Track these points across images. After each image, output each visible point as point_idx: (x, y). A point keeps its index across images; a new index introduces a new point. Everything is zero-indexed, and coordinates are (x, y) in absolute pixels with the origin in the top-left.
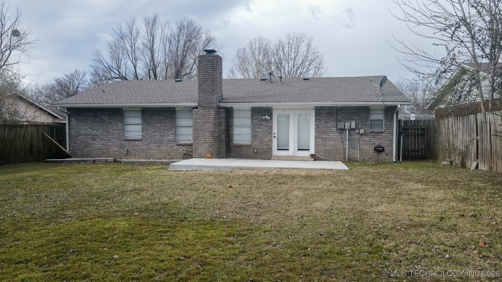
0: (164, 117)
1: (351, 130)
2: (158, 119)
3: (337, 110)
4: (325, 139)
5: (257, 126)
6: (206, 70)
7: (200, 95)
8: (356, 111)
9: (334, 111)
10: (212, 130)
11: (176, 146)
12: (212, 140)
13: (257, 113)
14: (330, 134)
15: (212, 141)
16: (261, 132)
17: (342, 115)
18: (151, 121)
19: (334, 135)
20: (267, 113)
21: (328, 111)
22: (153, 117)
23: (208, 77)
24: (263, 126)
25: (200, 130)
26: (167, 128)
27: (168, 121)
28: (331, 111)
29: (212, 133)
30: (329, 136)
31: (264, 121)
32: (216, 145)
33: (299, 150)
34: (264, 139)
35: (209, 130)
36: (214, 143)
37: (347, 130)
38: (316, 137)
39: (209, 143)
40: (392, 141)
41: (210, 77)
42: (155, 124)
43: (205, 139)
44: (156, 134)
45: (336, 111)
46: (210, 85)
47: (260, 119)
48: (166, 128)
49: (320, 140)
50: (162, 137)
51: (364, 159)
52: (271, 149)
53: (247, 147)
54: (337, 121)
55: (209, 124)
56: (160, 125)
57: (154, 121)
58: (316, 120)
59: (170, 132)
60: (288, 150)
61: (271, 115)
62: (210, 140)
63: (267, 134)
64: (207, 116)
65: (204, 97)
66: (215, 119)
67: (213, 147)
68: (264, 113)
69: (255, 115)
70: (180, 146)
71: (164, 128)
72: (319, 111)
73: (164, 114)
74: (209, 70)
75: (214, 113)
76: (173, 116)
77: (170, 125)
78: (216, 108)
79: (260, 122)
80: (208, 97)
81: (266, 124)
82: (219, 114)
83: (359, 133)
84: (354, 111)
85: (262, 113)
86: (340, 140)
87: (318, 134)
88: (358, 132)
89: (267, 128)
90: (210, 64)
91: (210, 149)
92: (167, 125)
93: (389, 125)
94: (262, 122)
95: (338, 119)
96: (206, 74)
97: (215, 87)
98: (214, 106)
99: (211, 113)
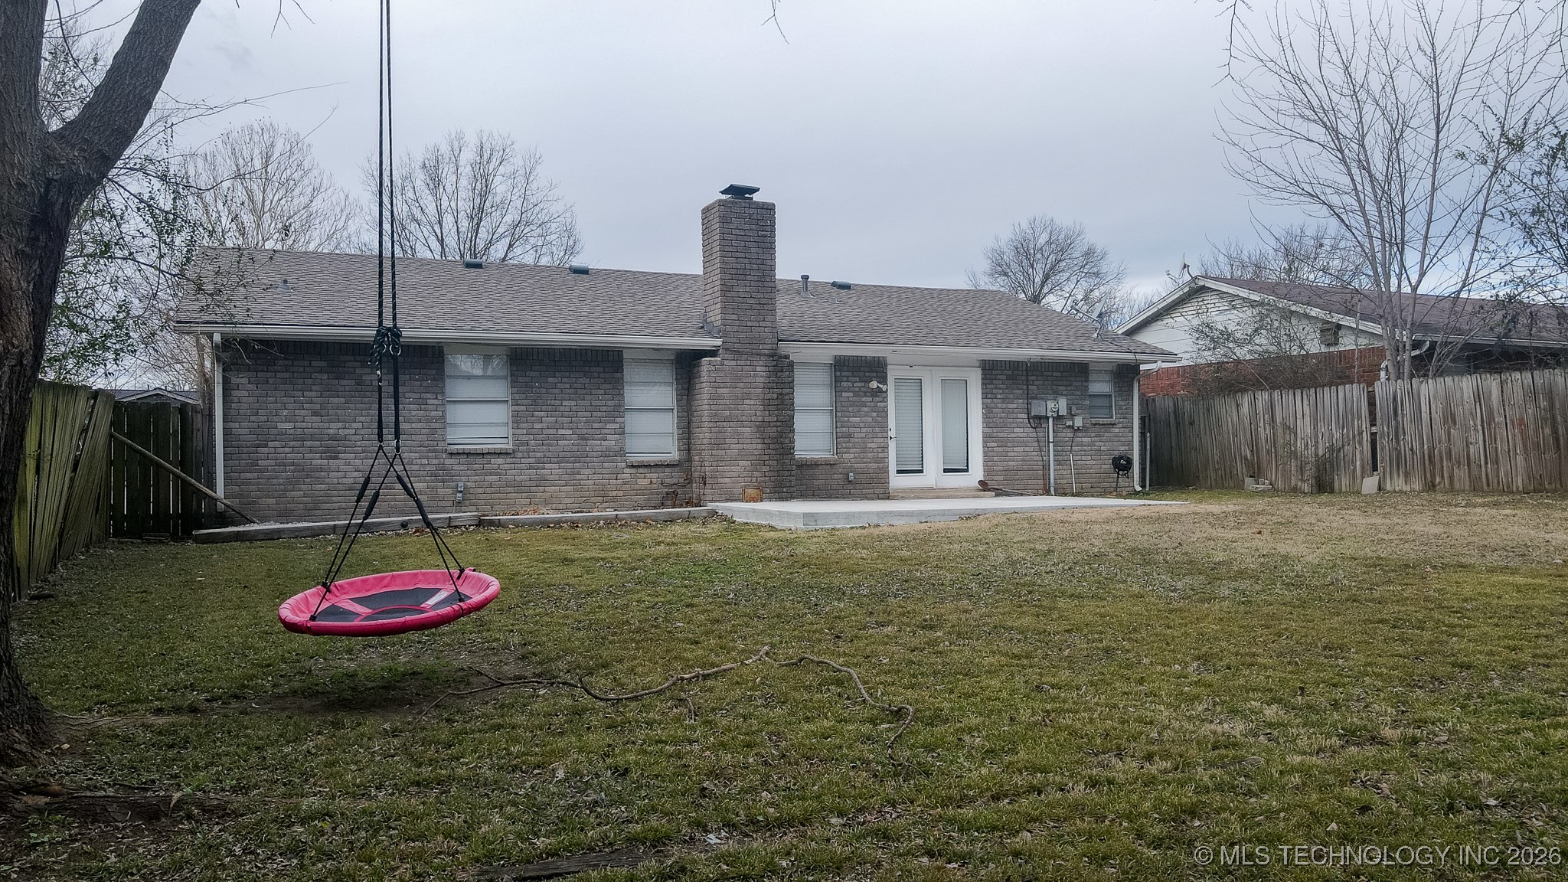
0: (588, 380)
1: (1058, 418)
2: (568, 386)
3: (1026, 370)
4: (1004, 443)
5: (850, 409)
6: (743, 244)
7: (728, 317)
8: (1064, 374)
9: (1021, 373)
10: (760, 419)
11: (627, 470)
12: (759, 446)
13: (850, 374)
14: (1015, 430)
15: (760, 452)
16: (862, 425)
17: (1036, 383)
18: (544, 391)
19: (1022, 431)
20: (875, 374)
21: (1010, 373)
22: (550, 380)
23: (748, 267)
24: (866, 409)
25: (727, 420)
26: (599, 414)
27: (602, 392)
28: (1015, 372)
29: (761, 428)
30: (1012, 435)
31: (869, 394)
32: (771, 463)
33: (946, 471)
34: (869, 445)
35: (753, 418)
36: (767, 457)
37: (1051, 420)
38: (987, 438)
39: (754, 457)
40: (1130, 444)
41: (755, 267)
42: (559, 402)
43: (741, 447)
44: (561, 432)
45: (1025, 372)
46: (754, 289)
47: (857, 389)
48: (595, 414)
49: (995, 444)
50: (584, 443)
51: (1082, 489)
52: (885, 470)
53: (828, 467)
54: (1029, 397)
55: (752, 402)
56: (574, 403)
57: (556, 391)
58: (985, 395)
59: (608, 426)
60: (921, 471)
61: (883, 380)
62: (755, 446)
63: (877, 430)
64: (745, 380)
65: (737, 323)
66: (767, 387)
67: (765, 469)
68: (867, 374)
69: (845, 379)
70: (641, 470)
71: (589, 414)
72: (990, 372)
73: (587, 369)
74: (749, 244)
75: (764, 369)
76: (618, 375)
77: (609, 403)
78: (770, 356)
79: (857, 399)
80: (749, 324)
81: (872, 404)
82: (779, 374)
83: (1072, 427)
84: (1059, 374)
85: (862, 374)
86: (1036, 444)
87: (990, 430)
88: (1069, 423)
89: (875, 414)
90: (753, 227)
91: (756, 474)
92: (599, 403)
93: (1124, 407)
94: (863, 399)
95: (1030, 392)
96: (743, 255)
97: (766, 296)
98: (766, 349)
99: (758, 369)
